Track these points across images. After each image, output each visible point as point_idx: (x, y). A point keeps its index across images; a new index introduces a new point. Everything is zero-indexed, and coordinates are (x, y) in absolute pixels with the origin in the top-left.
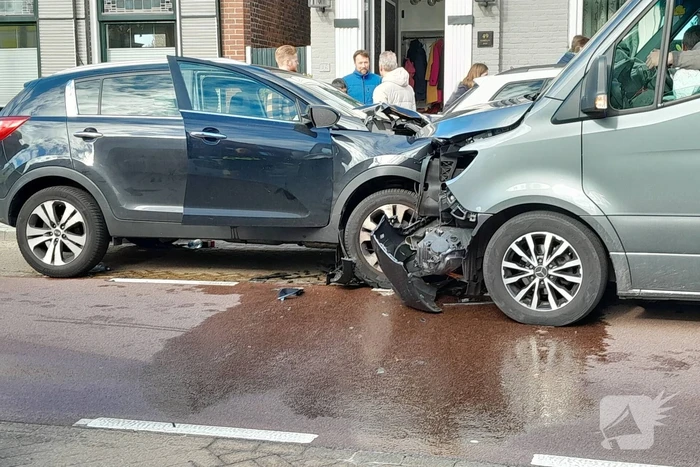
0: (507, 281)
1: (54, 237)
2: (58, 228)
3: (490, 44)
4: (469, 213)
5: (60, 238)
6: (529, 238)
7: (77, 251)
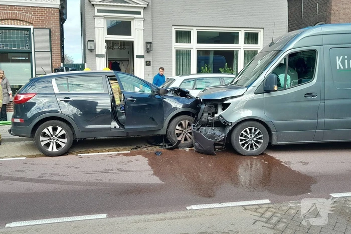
0: (241, 143)
1: (52, 140)
2: (54, 137)
3: (150, 65)
4: (228, 122)
5: (55, 141)
6: (247, 129)
7: (63, 145)
